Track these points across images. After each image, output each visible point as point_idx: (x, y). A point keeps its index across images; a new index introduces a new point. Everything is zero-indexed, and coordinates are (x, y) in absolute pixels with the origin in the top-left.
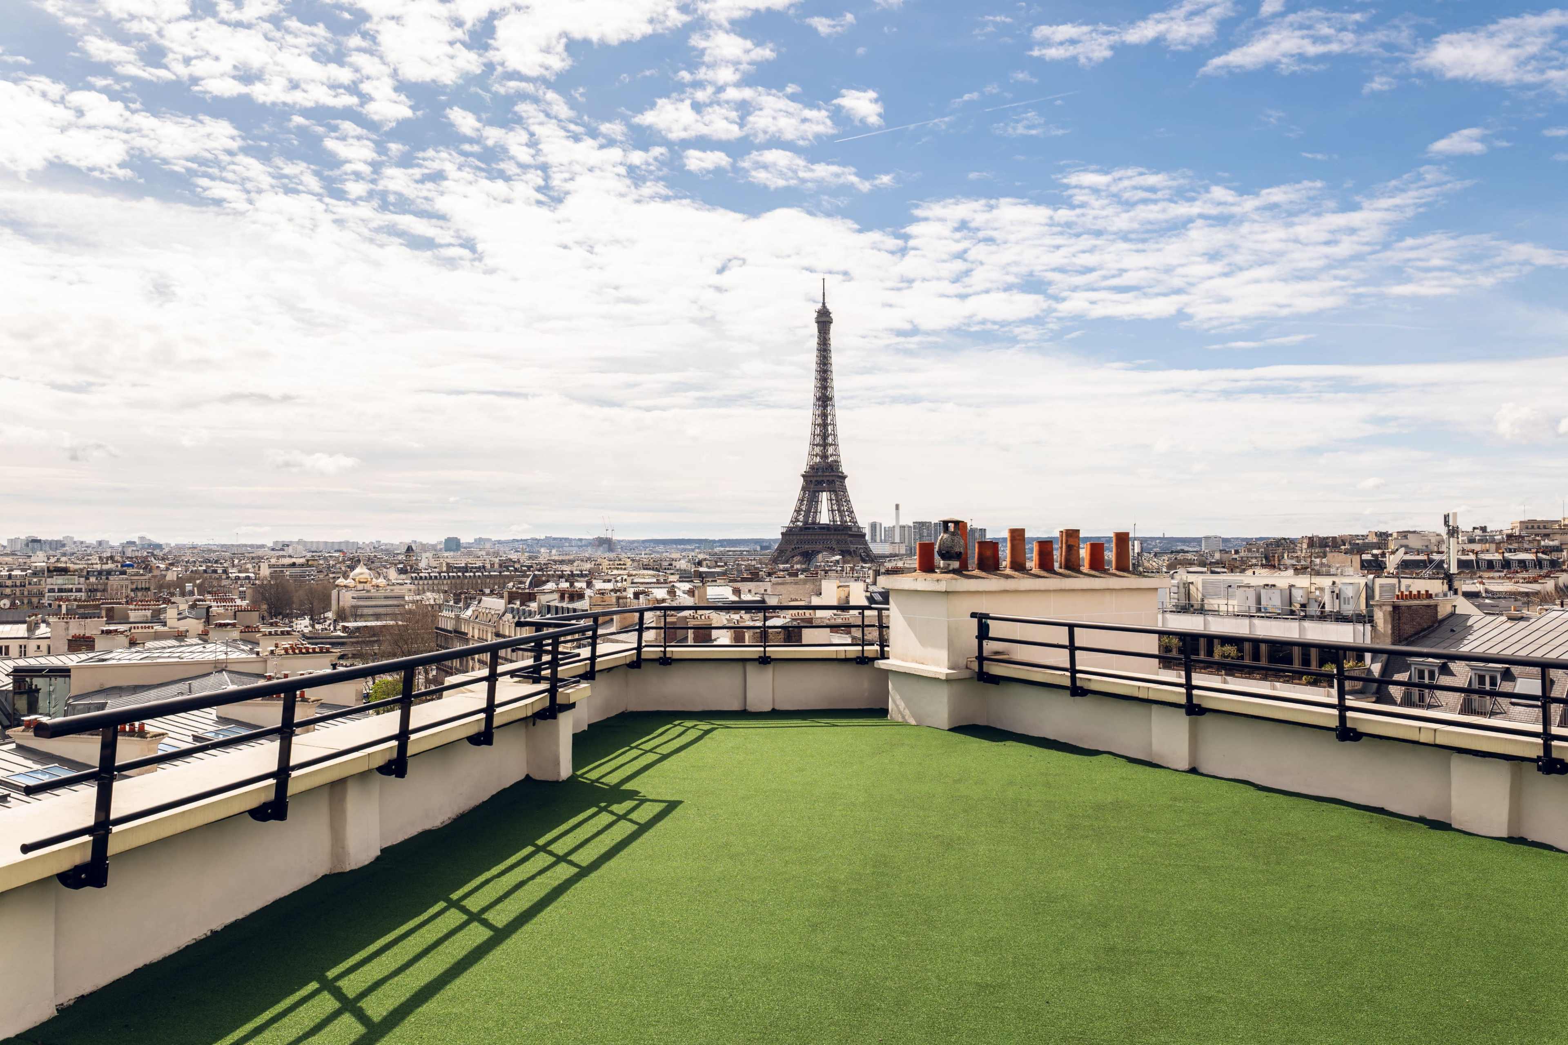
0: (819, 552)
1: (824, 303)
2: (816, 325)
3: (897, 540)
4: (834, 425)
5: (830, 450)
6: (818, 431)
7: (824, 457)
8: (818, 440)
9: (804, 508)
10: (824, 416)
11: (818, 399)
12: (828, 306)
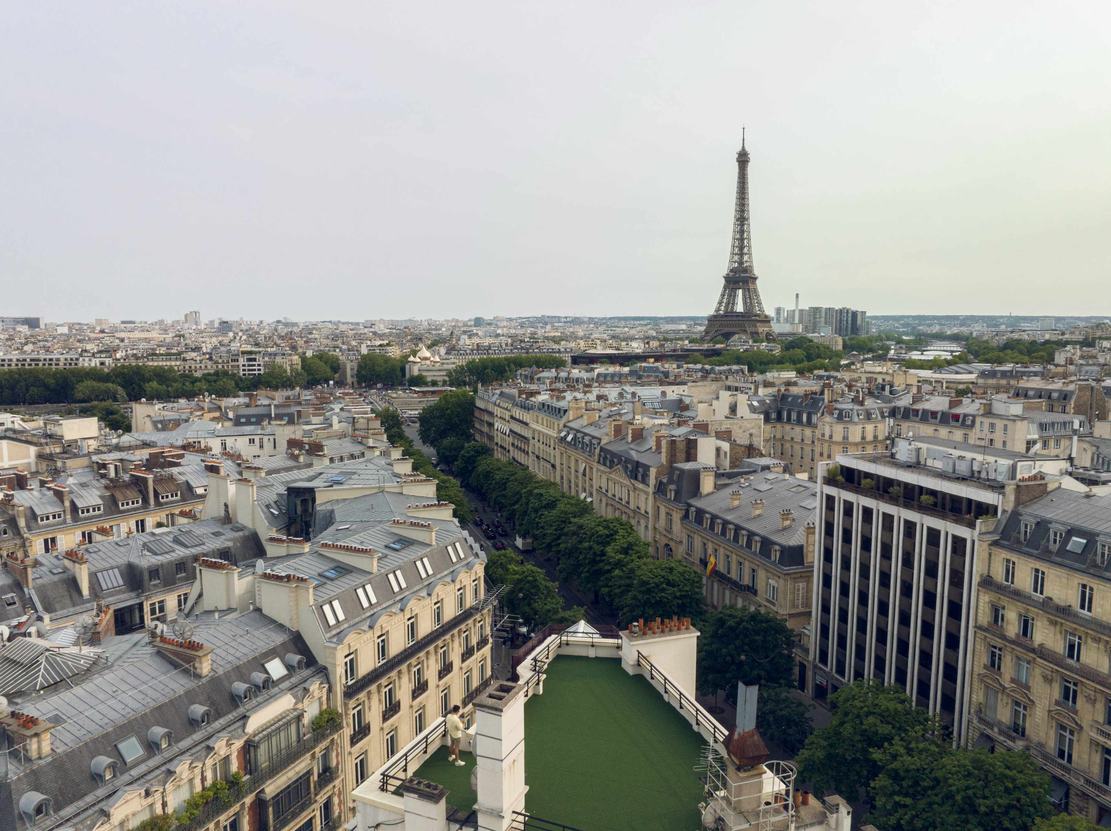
0: (734, 333)
1: (743, 147)
2: (737, 164)
3: (797, 321)
4: (749, 239)
5: (746, 258)
6: (737, 244)
7: (741, 263)
8: (736, 250)
9: (725, 301)
10: (742, 232)
11: (738, 220)
12: (747, 148)
